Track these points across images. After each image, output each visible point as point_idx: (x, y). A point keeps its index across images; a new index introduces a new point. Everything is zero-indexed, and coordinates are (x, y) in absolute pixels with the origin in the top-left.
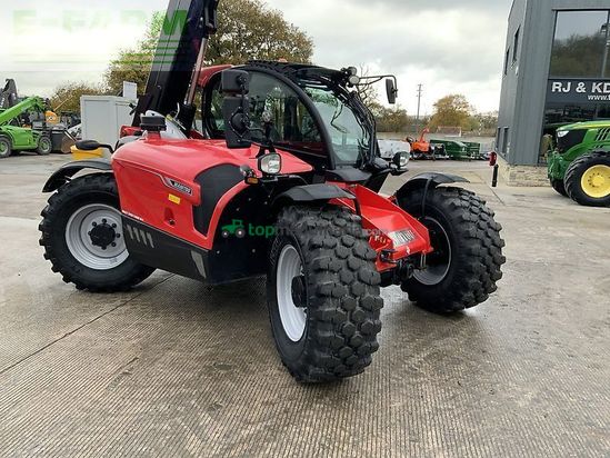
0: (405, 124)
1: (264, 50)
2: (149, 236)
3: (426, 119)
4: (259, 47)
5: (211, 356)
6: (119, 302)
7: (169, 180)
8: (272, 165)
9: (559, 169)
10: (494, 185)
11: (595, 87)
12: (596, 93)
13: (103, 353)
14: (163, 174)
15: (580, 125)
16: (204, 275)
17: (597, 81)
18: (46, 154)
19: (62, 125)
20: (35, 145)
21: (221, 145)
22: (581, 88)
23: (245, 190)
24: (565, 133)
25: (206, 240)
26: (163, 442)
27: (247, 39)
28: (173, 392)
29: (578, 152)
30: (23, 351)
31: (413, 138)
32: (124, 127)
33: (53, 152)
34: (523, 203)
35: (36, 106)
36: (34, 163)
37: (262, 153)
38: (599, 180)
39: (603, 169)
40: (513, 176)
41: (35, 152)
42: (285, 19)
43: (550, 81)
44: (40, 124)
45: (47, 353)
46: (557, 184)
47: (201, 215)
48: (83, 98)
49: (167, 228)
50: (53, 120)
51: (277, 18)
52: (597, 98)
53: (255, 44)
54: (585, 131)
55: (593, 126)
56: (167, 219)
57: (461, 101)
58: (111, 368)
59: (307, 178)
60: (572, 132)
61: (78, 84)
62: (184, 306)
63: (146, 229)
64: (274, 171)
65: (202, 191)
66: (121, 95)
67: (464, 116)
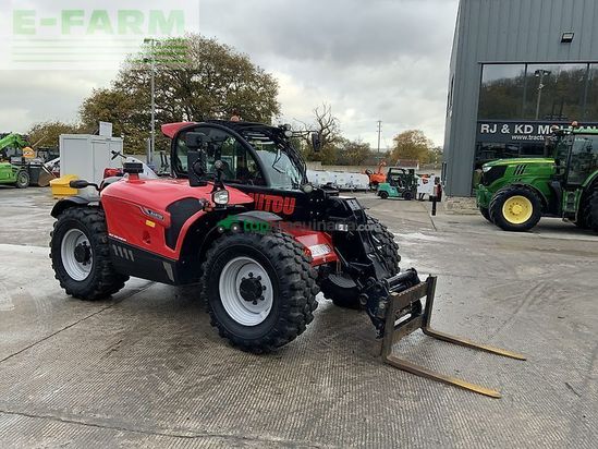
0: (366, 157)
1: (232, 90)
2: (130, 252)
3: (389, 152)
4: (227, 87)
5: (176, 339)
6: (104, 306)
7: (147, 210)
8: (221, 199)
9: (485, 199)
10: (434, 214)
11: (518, 129)
12: (519, 134)
13: (95, 339)
14: (143, 206)
15: (501, 162)
16: (173, 279)
17: (519, 124)
18: (23, 187)
19: (39, 160)
20: (14, 179)
21: (186, 184)
22: (505, 129)
23: (204, 216)
24: (489, 168)
25: (174, 253)
26: (142, 386)
27: (216, 80)
28: (149, 360)
29: (499, 185)
30: (36, 338)
31: (372, 170)
32: (107, 169)
33: (31, 185)
34: (455, 229)
35: (16, 143)
36: (14, 196)
37: (215, 189)
38: (517, 209)
39: (522, 200)
40: (450, 206)
41: (14, 185)
42: (251, 61)
43: (479, 123)
44: (18, 159)
45: (54, 339)
46: (485, 212)
47: (171, 234)
48: (62, 136)
49: (145, 246)
50: (29, 154)
51: (244, 61)
52: (519, 137)
53: (223, 85)
54: (506, 166)
55: (511, 162)
56: (144, 239)
57: (419, 135)
58: (103, 347)
59: (249, 207)
60: (494, 168)
61: (53, 122)
62: (157, 308)
63: (128, 247)
64: (223, 202)
65: (171, 218)
66: (98, 134)
67: (423, 149)
